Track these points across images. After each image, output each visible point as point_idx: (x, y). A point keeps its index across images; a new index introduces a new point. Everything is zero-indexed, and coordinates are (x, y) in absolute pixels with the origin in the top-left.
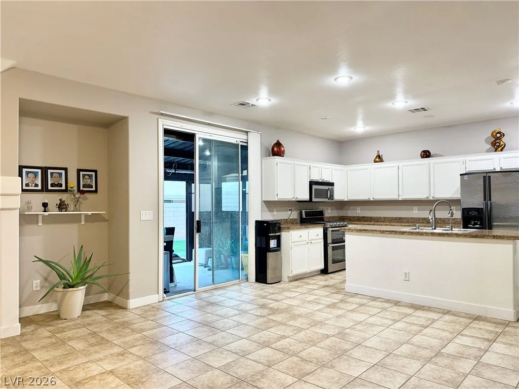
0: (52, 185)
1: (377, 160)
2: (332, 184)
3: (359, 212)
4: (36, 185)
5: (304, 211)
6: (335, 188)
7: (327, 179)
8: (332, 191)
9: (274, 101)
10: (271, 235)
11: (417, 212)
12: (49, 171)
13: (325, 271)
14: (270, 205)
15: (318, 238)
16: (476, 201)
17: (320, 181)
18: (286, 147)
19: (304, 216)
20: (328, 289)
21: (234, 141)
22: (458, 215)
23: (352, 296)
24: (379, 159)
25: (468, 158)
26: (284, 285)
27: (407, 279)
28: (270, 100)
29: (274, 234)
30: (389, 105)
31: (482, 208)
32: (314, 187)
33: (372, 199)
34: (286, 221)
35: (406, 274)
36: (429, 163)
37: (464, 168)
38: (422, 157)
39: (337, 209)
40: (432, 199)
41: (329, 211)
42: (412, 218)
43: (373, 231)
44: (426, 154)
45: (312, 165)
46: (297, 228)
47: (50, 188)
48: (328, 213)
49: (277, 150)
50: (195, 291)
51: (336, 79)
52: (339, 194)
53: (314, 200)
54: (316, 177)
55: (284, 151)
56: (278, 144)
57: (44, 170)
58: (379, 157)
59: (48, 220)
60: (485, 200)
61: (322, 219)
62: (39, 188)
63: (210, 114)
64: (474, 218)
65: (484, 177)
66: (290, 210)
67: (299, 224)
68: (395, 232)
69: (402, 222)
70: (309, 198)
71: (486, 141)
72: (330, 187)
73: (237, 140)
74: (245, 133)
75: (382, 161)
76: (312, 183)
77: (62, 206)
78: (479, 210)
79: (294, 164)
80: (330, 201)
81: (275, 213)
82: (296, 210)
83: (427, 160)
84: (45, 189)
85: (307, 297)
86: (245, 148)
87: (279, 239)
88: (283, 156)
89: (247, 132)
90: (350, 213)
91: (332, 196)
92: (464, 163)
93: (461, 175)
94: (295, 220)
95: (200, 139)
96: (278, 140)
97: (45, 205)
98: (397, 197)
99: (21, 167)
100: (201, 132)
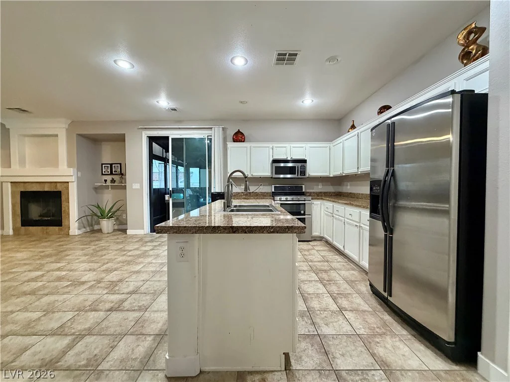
0: (115, 172)
1: (350, 130)
2: (305, 161)
3: (348, 188)
4: (108, 172)
6: (309, 164)
7: (298, 156)
8: (304, 168)
12: (113, 165)
21: (201, 136)
32: (275, 165)
33: (344, 174)
38: (379, 114)
39: (332, 185)
41: (320, 187)
45: (276, 145)
47: (114, 173)
49: (239, 137)
54: (281, 157)
56: (239, 133)
57: (111, 165)
59: (113, 188)
62: (109, 173)
63: (179, 121)
65: (389, 126)
66: (261, 185)
70: (272, 175)
72: (301, 164)
73: (204, 135)
77: (113, 181)
79: (250, 147)
80: (299, 176)
82: (269, 185)
84: (111, 173)
86: (210, 140)
88: (244, 142)
89: (211, 128)
91: (303, 172)
94: (267, 193)
95: (172, 139)
96: (239, 130)
97: (106, 181)
98: (357, 171)
99: (102, 164)
100: (173, 134)
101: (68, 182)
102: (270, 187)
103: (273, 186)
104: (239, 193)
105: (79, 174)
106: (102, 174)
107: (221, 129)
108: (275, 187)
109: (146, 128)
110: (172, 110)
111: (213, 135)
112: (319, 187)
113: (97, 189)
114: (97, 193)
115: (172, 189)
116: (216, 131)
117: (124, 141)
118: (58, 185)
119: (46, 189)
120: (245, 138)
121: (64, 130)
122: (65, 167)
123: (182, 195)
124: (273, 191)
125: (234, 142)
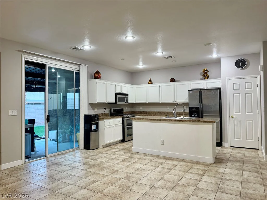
1: (150, 82)
2: (127, 95)
3: (141, 109)
5: (112, 109)
6: (129, 97)
7: (124, 92)
8: (127, 98)
9: (93, 47)
10: (93, 122)
11: (168, 109)
13: (123, 141)
14: (93, 106)
15: (119, 123)
16: (196, 104)
17: (121, 93)
18: (102, 74)
19: (112, 112)
20: (123, 151)
21: (71, 69)
22: (187, 110)
23: (135, 154)
24: (151, 82)
25: (192, 82)
26: (100, 150)
27: (163, 144)
28: (91, 47)
29: (95, 122)
30: (154, 54)
31: (198, 107)
32: (118, 96)
33: (147, 103)
34: (102, 115)
35: (162, 141)
36: (174, 85)
37: (190, 87)
38: (171, 82)
39: (130, 108)
40: (175, 102)
42: (166, 112)
43: (146, 119)
44: (173, 80)
45: (116, 84)
46: (108, 119)
48: (126, 110)
49: (97, 76)
50: (46, 156)
51: (126, 37)
52: (131, 100)
53: (118, 103)
54: (119, 91)
55: (101, 76)
56: (98, 72)
58: (150, 81)
60: (200, 103)
61: (122, 113)
63: (56, 53)
64: (195, 112)
65: (199, 92)
66: (105, 108)
67: (110, 116)
68: (157, 120)
69: (161, 114)
70: (115, 102)
71: (200, 74)
72: (126, 96)
73: (73, 69)
74: (77, 65)
75: (152, 83)
76: (116, 94)
78: (197, 108)
79: (107, 83)
80: (126, 103)
81: (96, 110)
82: (108, 108)
83: (173, 83)
85: (112, 156)
86: (78, 74)
87: (97, 125)
88: (100, 79)
89: (79, 65)
90: (137, 110)
91: (127, 101)
92: (190, 85)
93: (189, 91)
94: (107, 114)
95: (50, 67)
98: (159, 102)
100: (50, 63)
108: (113, 109)
125: (95, 78)
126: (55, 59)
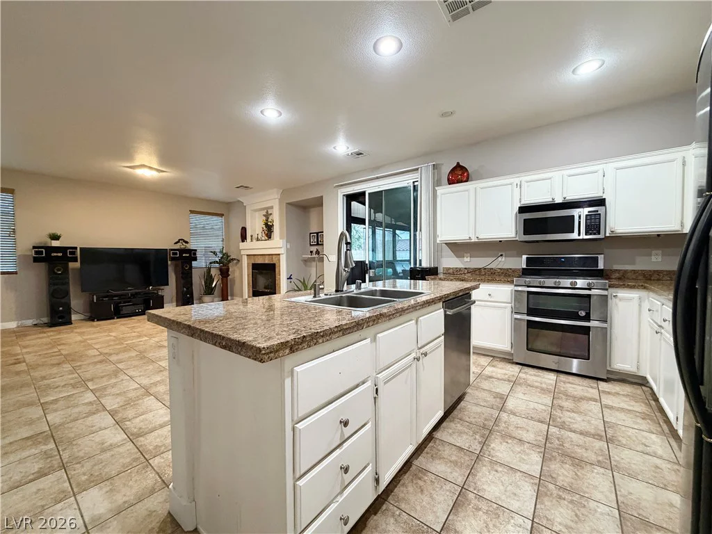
0: (320, 241)
2: (601, 202)
4: (315, 242)
6: (614, 208)
8: (603, 216)
12: (319, 234)
14: (457, 248)
19: (524, 265)
21: (405, 184)
32: (523, 216)
45: (528, 178)
47: (319, 243)
53: (523, 238)
54: (541, 198)
57: (317, 234)
66: (502, 255)
70: (514, 235)
72: (590, 209)
73: (409, 181)
74: (417, 171)
77: (317, 252)
91: (595, 228)
94: (514, 271)
95: (369, 194)
96: (458, 163)
97: (311, 252)
99: (310, 234)
100: (370, 188)
101: (279, 255)
102: (517, 259)
103: (524, 257)
104: (460, 269)
105: (288, 246)
106: (311, 245)
107: (431, 168)
108: (528, 258)
109: (342, 185)
110: (358, 154)
111: (419, 180)
112: (654, 259)
113: (306, 261)
114: (306, 265)
115: (369, 262)
116: (423, 171)
117: (322, 205)
118: (274, 257)
119: (267, 262)
120: (468, 175)
121: (277, 200)
122: (278, 239)
123: (390, 270)
124: (525, 267)
125: (450, 184)
126: (377, 178)
